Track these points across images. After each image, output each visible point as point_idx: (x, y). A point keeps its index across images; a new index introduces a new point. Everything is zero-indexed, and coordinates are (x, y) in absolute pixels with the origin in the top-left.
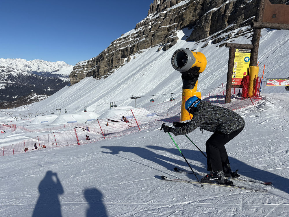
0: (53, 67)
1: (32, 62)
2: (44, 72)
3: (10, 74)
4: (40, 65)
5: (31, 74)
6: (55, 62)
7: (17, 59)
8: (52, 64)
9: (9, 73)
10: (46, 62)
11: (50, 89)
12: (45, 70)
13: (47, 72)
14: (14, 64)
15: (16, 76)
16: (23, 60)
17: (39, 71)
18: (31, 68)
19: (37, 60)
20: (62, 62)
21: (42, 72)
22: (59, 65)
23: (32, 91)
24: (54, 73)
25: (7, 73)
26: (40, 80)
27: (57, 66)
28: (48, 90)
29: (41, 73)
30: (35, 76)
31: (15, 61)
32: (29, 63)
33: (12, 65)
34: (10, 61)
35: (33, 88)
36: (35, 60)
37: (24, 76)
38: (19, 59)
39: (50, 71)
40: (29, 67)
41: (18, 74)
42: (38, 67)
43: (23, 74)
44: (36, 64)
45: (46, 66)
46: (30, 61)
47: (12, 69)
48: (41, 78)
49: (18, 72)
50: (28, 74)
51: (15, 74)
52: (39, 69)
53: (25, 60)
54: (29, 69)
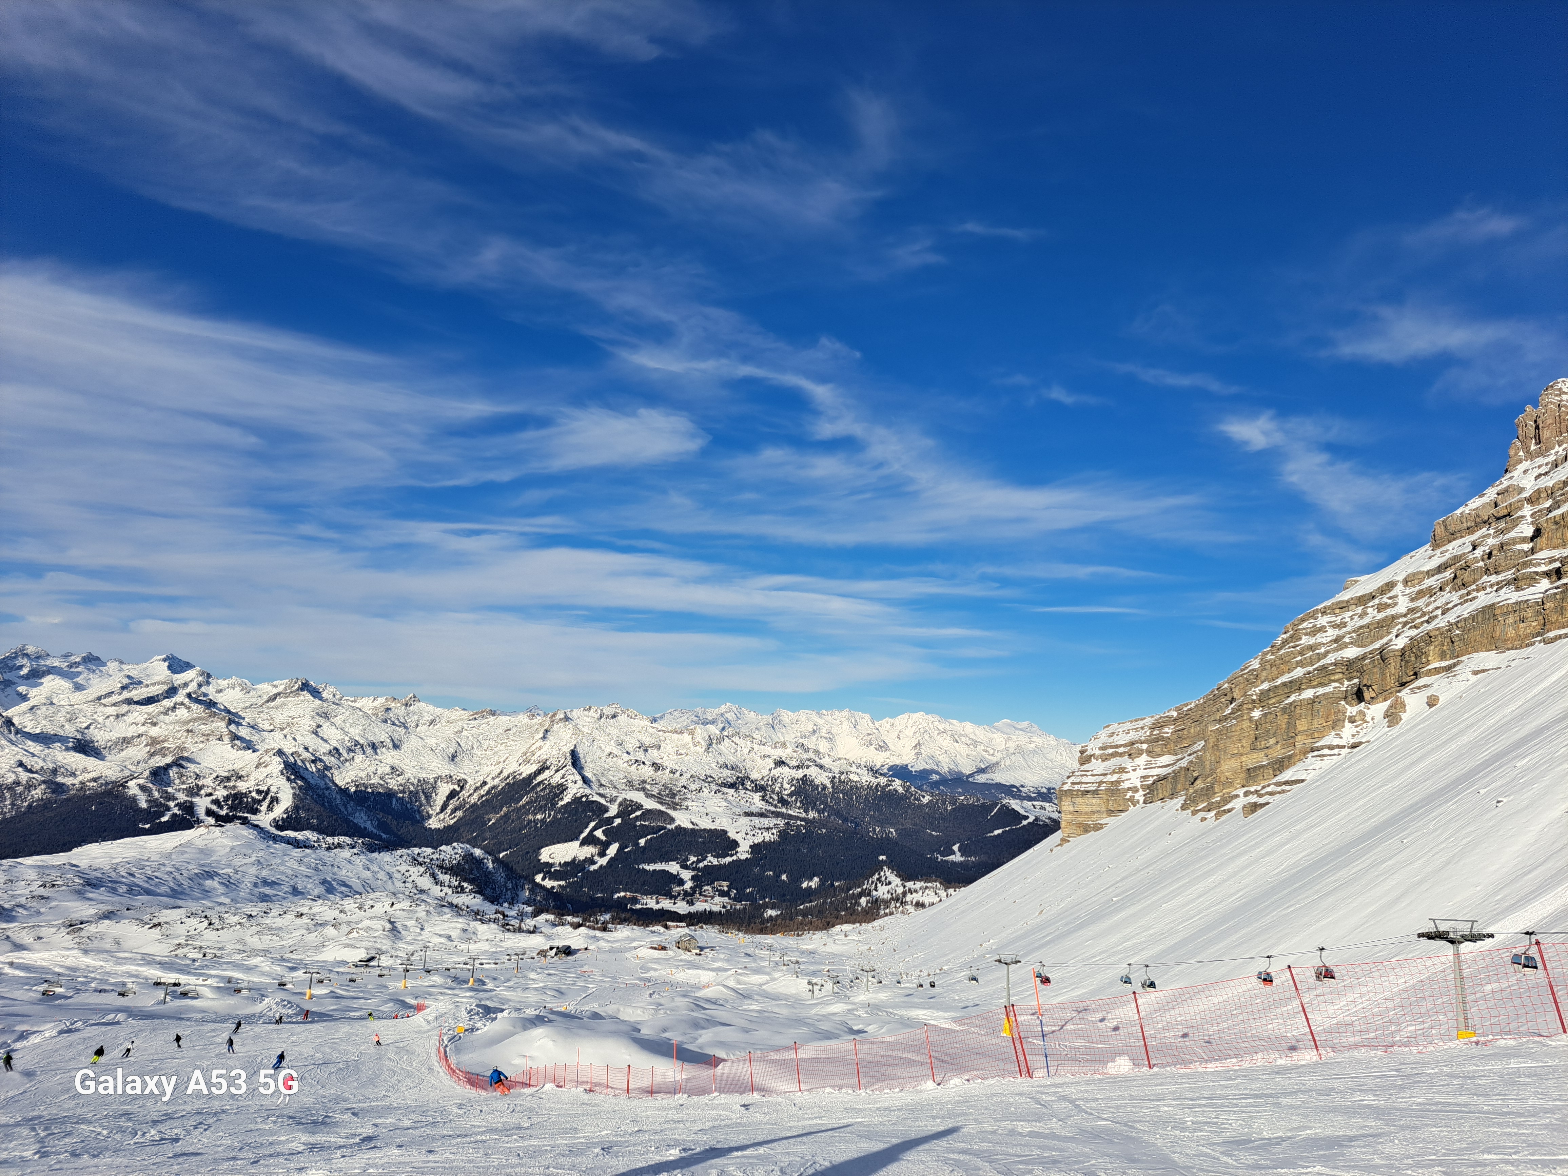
0: (980, 748)
1: (892, 725)
2: (936, 772)
3: (802, 779)
4: (927, 737)
5: (883, 781)
6: (993, 725)
7: (837, 712)
8: (977, 732)
10: (953, 724)
11: (958, 854)
12: (946, 765)
13: (951, 771)
14: (824, 732)
16: (859, 715)
17: (916, 766)
18: (887, 749)
19: (916, 715)
21: (933, 771)
22: (1009, 739)
23: (881, 858)
24: (982, 779)
28: (951, 858)
29: (926, 773)
30: (901, 790)
32: (881, 728)
33: (814, 739)
35: (885, 845)
37: (856, 788)
38: (845, 713)
39: (966, 767)
40: (880, 748)
41: (834, 777)
42: (915, 747)
43: (852, 777)
44: (908, 732)
45: (950, 743)
46: (884, 721)
48: (926, 799)
51: (821, 778)
52: (918, 756)
53: (868, 716)
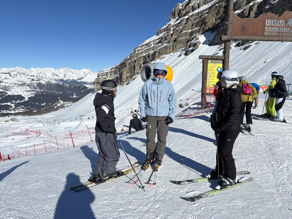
0: (78, 75)
1: (59, 71)
2: (70, 80)
4: (67, 73)
5: (58, 82)
6: (81, 70)
7: (46, 68)
8: (77, 71)
9: (38, 82)
10: (72, 70)
11: (75, 96)
12: (71, 78)
13: (72, 80)
14: (43, 73)
15: (44, 84)
16: (51, 69)
17: (65, 79)
18: (58, 76)
19: (64, 68)
20: (87, 69)
22: (84, 73)
23: (59, 98)
24: (79, 81)
25: (37, 82)
26: (67, 87)
27: (82, 73)
28: (74, 97)
29: (67, 80)
30: (62, 84)
31: (44, 70)
32: (57, 71)
33: (41, 74)
34: (39, 70)
35: (59, 95)
36: (62, 69)
37: (52, 84)
38: (48, 68)
39: (76, 79)
40: (57, 76)
41: (47, 82)
42: (65, 75)
43: (51, 82)
44: (63, 72)
45: (72, 74)
46: (57, 70)
47: (41, 78)
48: (68, 86)
49: (47, 80)
50: (56, 82)
51: (43, 82)
52: (65, 77)
53: (53, 69)
54: (56, 78)
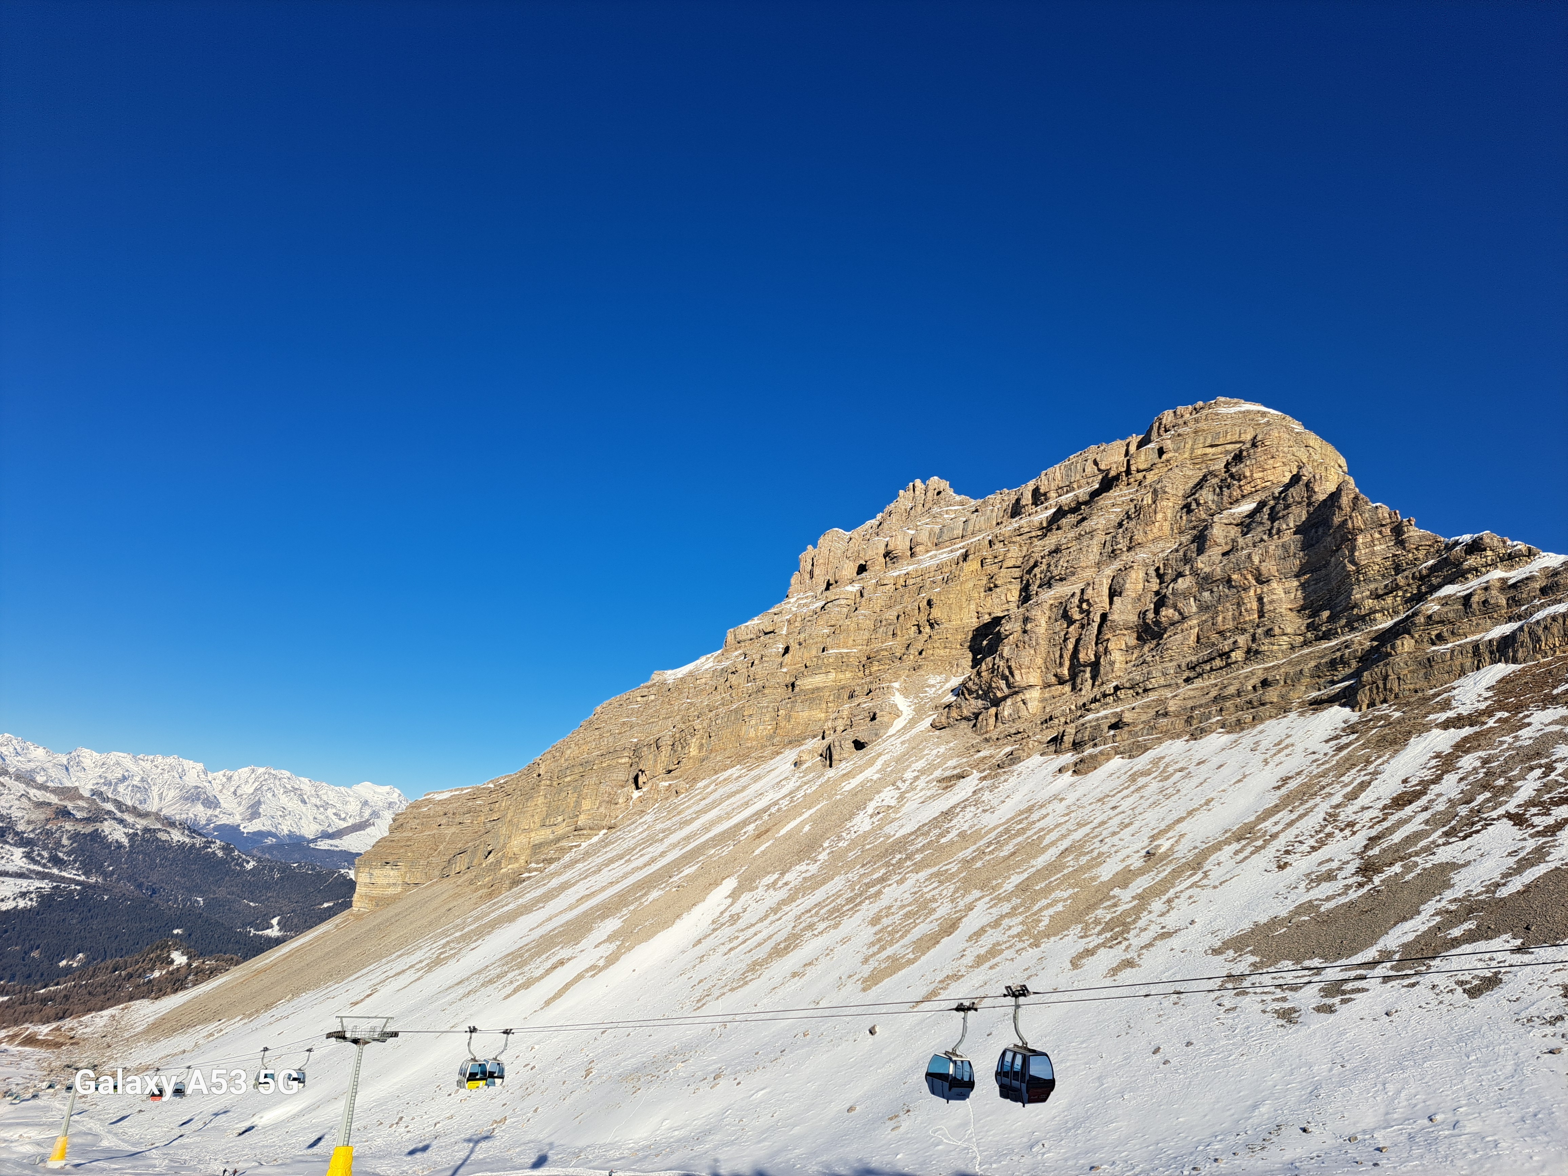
2: (274, 836)
5: (199, 841)
6: (351, 788)
8: (330, 793)
10: (305, 784)
13: (291, 835)
15: (120, 846)
16: (188, 764)
20: (387, 788)
21: (270, 834)
23: (175, 932)
25: (80, 826)
27: (353, 806)
28: (268, 932)
35: (186, 916)
37: (164, 847)
41: (136, 834)
43: (161, 835)
47: (109, 806)
51: (115, 833)
